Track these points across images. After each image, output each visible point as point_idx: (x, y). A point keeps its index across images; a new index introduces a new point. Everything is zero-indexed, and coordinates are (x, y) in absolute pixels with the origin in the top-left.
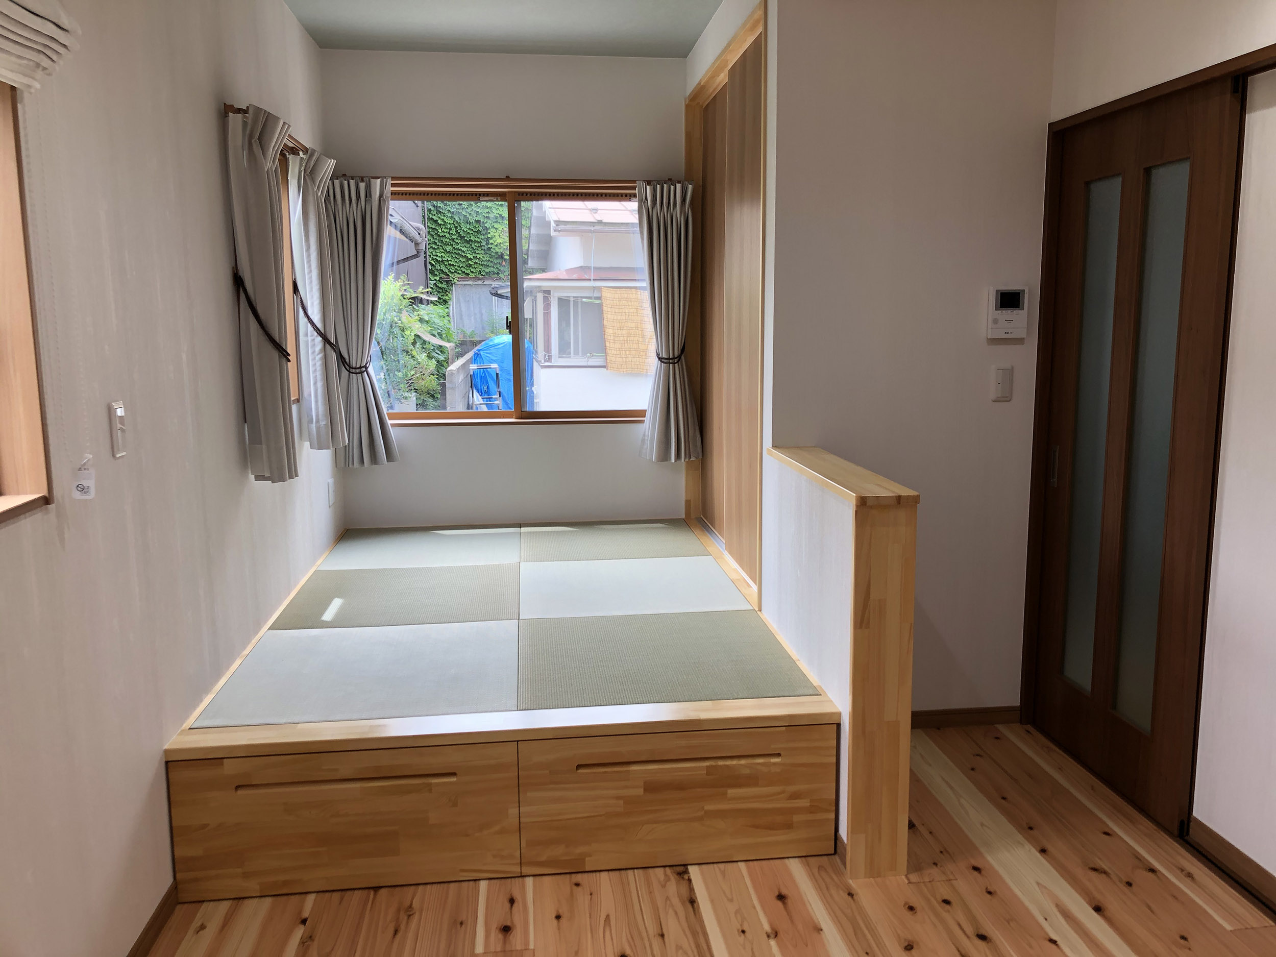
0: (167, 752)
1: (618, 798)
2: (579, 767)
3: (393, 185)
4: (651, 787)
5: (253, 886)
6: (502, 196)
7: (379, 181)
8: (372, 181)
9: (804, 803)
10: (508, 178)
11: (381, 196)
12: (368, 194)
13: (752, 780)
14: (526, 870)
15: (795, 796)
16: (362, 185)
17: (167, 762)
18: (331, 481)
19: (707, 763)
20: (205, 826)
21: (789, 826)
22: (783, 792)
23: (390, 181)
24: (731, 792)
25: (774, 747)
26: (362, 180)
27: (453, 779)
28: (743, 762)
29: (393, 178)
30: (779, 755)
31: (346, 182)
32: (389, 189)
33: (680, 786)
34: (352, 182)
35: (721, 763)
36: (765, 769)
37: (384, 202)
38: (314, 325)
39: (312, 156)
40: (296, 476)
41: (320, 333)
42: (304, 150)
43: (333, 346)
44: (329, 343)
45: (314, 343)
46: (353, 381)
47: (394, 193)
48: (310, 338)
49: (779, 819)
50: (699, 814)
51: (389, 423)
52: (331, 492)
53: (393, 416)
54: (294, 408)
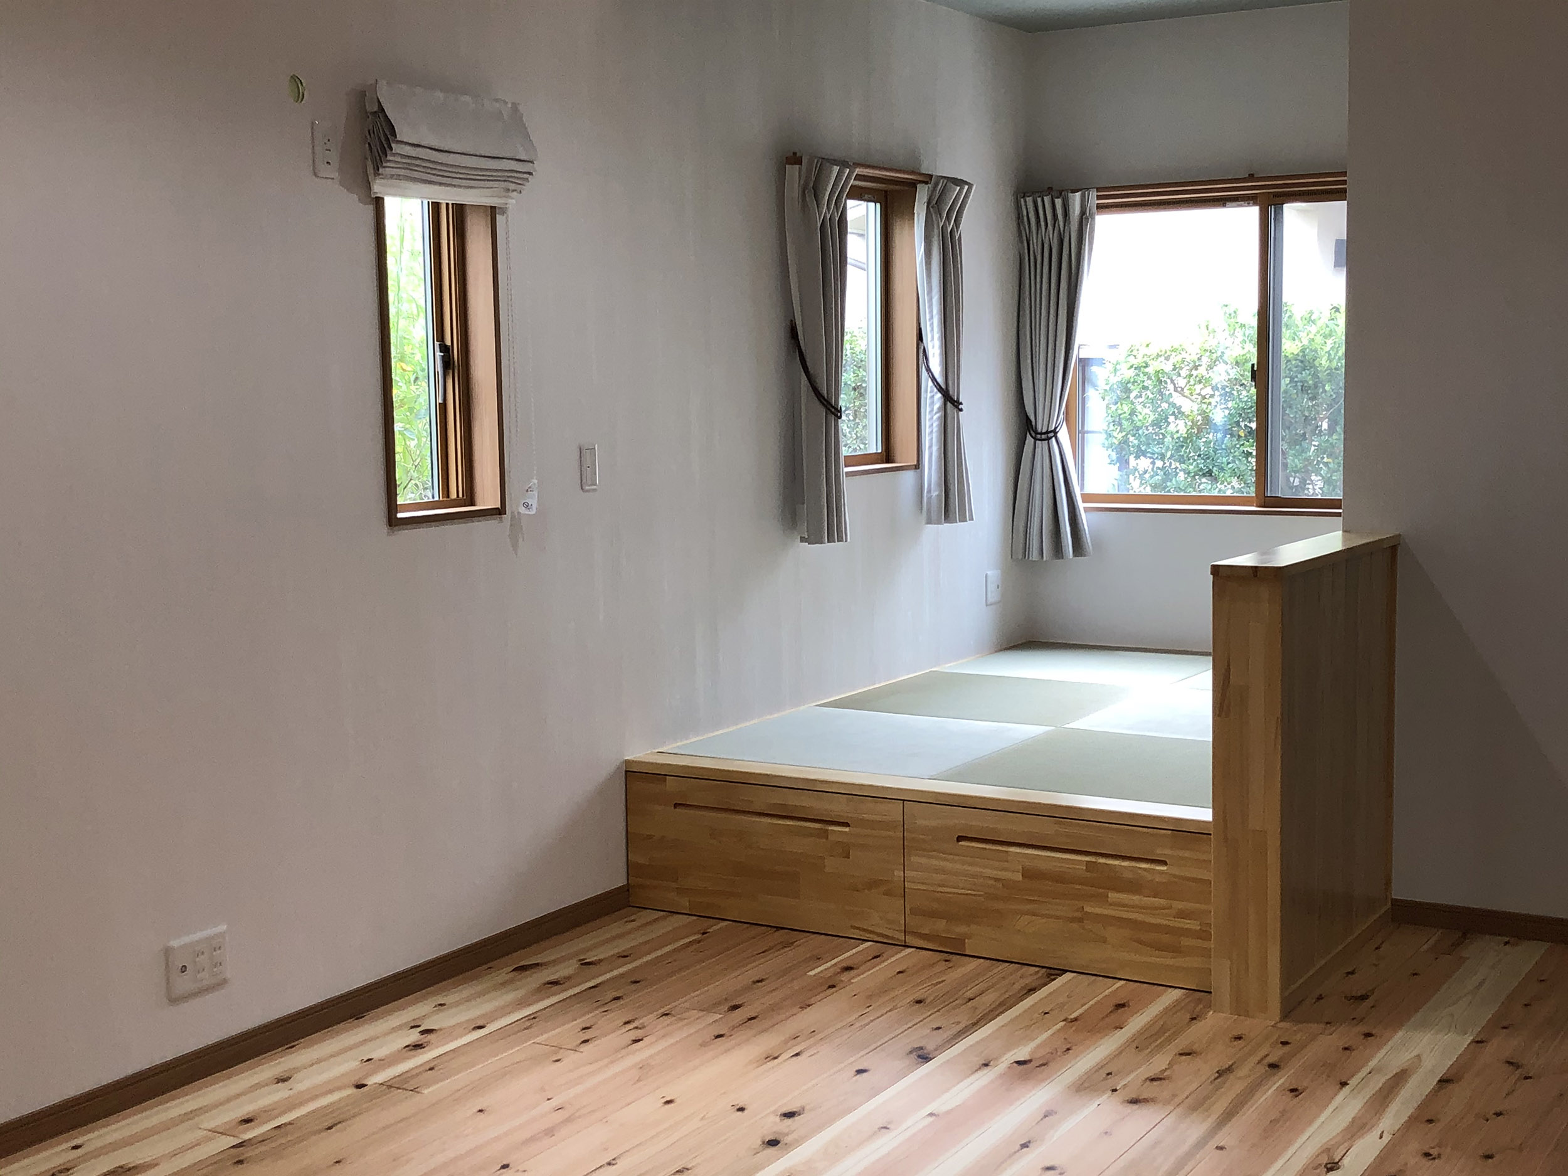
0: (627, 762)
1: (997, 880)
2: (960, 839)
4: (1028, 874)
5: (684, 903)
6: (1253, 200)
7: (1078, 195)
8: (1071, 195)
9: (1192, 925)
10: (1251, 177)
11: (1083, 212)
12: (1066, 212)
13: (1133, 886)
14: (910, 940)
15: (1182, 915)
16: (1058, 202)
17: (626, 772)
18: (994, 574)
19: (1088, 859)
20: (650, 837)
21: (1176, 950)
22: (1171, 907)
23: (1094, 194)
24: (1113, 896)
25: (1161, 852)
26: (1059, 194)
27: (847, 829)
28: (1126, 864)
29: (1098, 190)
30: (1164, 863)
31: (1039, 200)
32: (1093, 200)
33: (1059, 878)
34: (1047, 199)
35: (1102, 860)
36: (1149, 877)
37: (1087, 219)
38: (934, 379)
39: (936, 184)
40: (840, 540)
41: (940, 389)
42: (928, 179)
43: (957, 404)
44: (951, 401)
45: (933, 400)
46: (1038, 450)
47: (1100, 207)
48: (929, 395)
49: (1166, 938)
50: (1078, 914)
51: (1081, 505)
52: (992, 587)
53: (1087, 498)
54: (909, 476)
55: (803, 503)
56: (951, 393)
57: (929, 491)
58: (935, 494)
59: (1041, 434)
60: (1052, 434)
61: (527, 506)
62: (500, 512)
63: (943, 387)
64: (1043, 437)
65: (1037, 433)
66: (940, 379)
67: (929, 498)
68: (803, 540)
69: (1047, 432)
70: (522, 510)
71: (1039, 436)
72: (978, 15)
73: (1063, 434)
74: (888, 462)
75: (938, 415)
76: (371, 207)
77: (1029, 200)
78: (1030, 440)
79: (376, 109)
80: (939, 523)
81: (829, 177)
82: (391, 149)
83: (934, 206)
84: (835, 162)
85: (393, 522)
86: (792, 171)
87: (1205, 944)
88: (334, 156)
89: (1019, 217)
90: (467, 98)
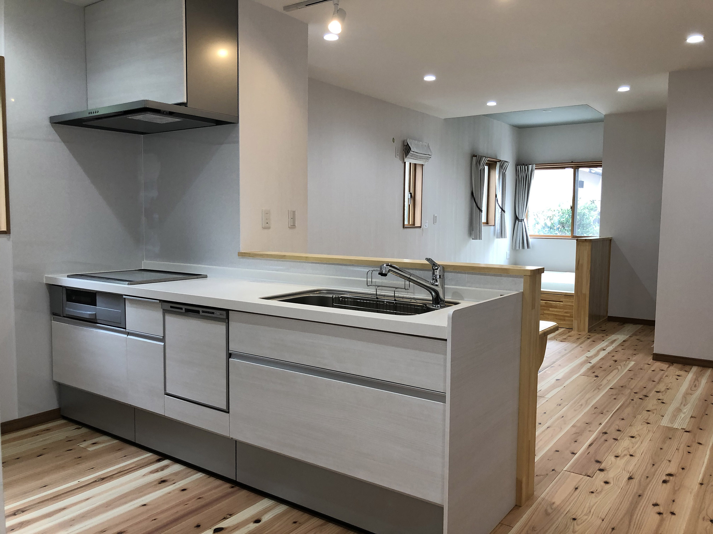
3: (536, 166)
6: (572, 167)
7: (531, 165)
8: (529, 166)
9: (569, 315)
10: (572, 162)
11: (532, 169)
12: (528, 169)
13: (556, 307)
15: (566, 313)
16: (526, 167)
18: (508, 252)
19: (545, 301)
21: (564, 320)
22: (563, 311)
23: (535, 165)
24: (550, 309)
25: (561, 300)
26: (526, 165)
28: (554, 302)
29: (536, 164)
30: (562, 302)
31: (522, 167)
32: (534, 167)
34: (523, 166)
35: (548, 302)
36: (559, 305)
37: (533, 171)
38: (499, 206)
39: (502, 162)
40: (481, 239)
41: (501, 208)
42: (500, 161)
43: (504, 211)
44: (503, 210)
45: (499, 210)
46: (519, 224)
47: (536, 168)
48: (498, 209)
49: (562, 318)
50: (542, 313)
51: (529, 237)
52: (508, 255)
53: (530, 236)
54: (492, 227)
55: (473, 231)
56: (503, 209)
57: (497, 231)
58: (499, 231)
59: (520, 220)
60: (523, 220)
61: (426, 226)
62: (420, 227)
63: (501, 207)
64: (521, 221)
65: (519, 220)
66: (501, 206)
67: (497, 233)
68: (473, 239)
69: (522, 220)
70: (425, 227)
71: (519, 221)
72: (510, 125)
73: (525, 220)
74: (487, 224)
75: (500, 214)
76: (404, 164)
77: (519, 166)
78: (517, 221)
79: (407, 144)
80: (500, 238)
81: (482, 160)
82: (410, 152)
83: (501, 167)
84: (484, 157)
85: (404, 227)
86: (474, 158)
87: (571, 319)
88: (398, 154)
89: (516, 170)
90: (421, 142)
